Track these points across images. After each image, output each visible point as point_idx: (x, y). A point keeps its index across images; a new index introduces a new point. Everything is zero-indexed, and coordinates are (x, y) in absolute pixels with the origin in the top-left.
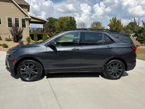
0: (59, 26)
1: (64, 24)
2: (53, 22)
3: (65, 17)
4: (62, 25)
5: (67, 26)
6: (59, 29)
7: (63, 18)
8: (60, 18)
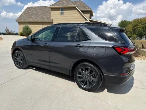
0: (132, 29)
1: (138, 27)
2: (126, 25)
3: (141, 19)
4: (136, 27)
5: (142, 29)
6: (131, 33)
7: (138, 19)
8: (134, 20)
